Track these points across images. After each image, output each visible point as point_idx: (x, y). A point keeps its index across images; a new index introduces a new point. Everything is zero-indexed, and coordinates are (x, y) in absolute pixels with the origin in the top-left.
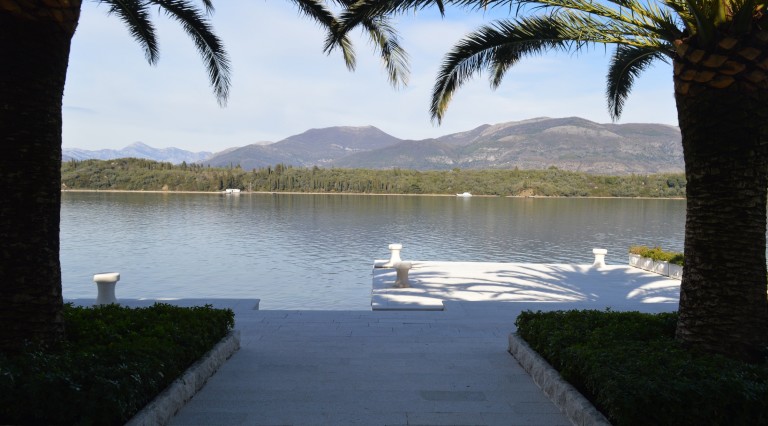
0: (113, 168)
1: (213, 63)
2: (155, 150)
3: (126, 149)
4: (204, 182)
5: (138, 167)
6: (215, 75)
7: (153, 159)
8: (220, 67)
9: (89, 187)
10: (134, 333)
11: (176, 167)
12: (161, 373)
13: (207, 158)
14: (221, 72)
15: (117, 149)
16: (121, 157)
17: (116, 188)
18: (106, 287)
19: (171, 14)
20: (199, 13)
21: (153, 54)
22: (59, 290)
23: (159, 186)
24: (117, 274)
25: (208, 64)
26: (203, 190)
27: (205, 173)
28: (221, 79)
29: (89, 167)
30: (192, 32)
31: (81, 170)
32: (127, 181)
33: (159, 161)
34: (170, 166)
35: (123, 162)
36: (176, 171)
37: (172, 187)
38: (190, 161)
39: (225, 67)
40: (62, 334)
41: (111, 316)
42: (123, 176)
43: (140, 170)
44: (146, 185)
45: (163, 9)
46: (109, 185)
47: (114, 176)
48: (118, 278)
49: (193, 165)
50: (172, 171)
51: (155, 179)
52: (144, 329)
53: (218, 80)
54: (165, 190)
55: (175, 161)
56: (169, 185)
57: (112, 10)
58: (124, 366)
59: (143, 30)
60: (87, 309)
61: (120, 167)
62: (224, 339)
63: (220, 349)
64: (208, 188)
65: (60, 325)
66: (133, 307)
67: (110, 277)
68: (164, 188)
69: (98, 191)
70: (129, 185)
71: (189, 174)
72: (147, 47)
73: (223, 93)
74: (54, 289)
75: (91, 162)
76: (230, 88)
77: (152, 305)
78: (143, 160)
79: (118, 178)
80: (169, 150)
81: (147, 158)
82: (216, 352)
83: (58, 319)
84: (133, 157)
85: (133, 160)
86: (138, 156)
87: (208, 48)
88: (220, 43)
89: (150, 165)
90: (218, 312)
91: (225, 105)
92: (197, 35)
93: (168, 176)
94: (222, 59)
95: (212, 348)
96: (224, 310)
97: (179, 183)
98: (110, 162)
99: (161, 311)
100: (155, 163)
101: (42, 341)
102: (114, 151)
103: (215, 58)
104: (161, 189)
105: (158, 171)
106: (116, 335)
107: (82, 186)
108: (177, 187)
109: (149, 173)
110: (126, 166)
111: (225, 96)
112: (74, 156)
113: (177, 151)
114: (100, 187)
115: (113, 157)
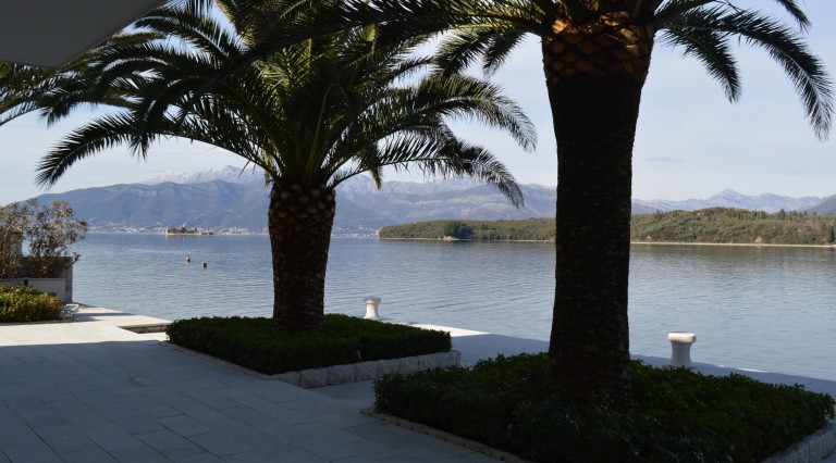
0: (699, 219)
1: (809, 89)
2: (748, 197)
3: (714, 198)
4: (808, 233)
5: (727, 217)
6: (812, 104)
7: (744, 208)
8: (818, 92)
9: (673, 239)
10: (703, 404)
11: (772, 216)
12: (730, 458)
13: (813, 204)
14: (821, 98)
15: (704, 199)
16: (707, 207)
17: (702, 241)
18: (680, 348)
19: (753, 41)
20: (790, 33)
21: (733, 90)
22: (627, 345)
23: (751, 238)
24: (693, 335)
25: (803, 91)
26: (807, 243)
27: (810, 223)
28: (821, 107)
29: (674, 219)
30: (781, 56)
31: (666, 222)
32: (714, 232)
33: (751, 210)
34: (764, 216)
35: (710, 213)
36: (773, 221)
37: (767, 239)
38: (789, 209)
39: (826, 91)
40: (628, 391)
41: (680, 381)
42: (710, 227)
43: (729, 221)
44: (736, 237)
45: (744, 38)
46: (694, 238)
47: (700, 228)
48: (694, 339)
49: (794, 214)
50: (767, 221)
51: (746, 230)
52: (714, 401)
53: (817, 108)
54: (759, 243)
55: (770, 210)
56: (763, 237)
57: (688, 50)
58: (686, 440)
59: (723, 66)
60: (657, 369)
61: (706, 218)
62: (819, 431)
63: (812, 443)
64: (813, 240)
65: (626, 381)
66: (706, 374)
67: (685, 337)
68: (757, 241)
69: (683, 244)
70: (717, 237)
71: (789, 224)
72: (728, 83)
73: (823, 123)
74: (622, 345)
75: (676, 214)
76: (833, 116)
77: (728, 375)
78: (732, 210)
79: (704, 230)
80: (764, 197)
81: (737, 206)
82: (806, 446)
83: (625, 375)
84: (721, 206)
85: (721, 210)
86: (727, 205)
87: (802, 72)
88: (819, 63)
89: (741, 214)
90: (811, 395)
91: (827, 138)
92: (788, 59)
93: (762, 226)
94: (822, 82)
95: (801, 439)
96: (821, 395)
97: (775, 234)
98: (695, 213)
99: (737, 384)
100: (747, 212)
101: (608, 396)
102: (701, 201)
103: (812, 82)
104: (753, 241)
105: (750, 222)
106: (683, 402)
107: (667, 239)
108: (773, 240)
109: (738, 223)
110: (712, 217)
111: (826, 126)
112: (659, 208)
113: (773, 198)
114: (686, 239)
115: (699, 207)
